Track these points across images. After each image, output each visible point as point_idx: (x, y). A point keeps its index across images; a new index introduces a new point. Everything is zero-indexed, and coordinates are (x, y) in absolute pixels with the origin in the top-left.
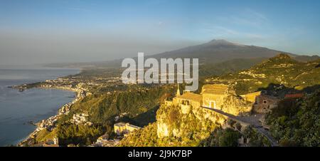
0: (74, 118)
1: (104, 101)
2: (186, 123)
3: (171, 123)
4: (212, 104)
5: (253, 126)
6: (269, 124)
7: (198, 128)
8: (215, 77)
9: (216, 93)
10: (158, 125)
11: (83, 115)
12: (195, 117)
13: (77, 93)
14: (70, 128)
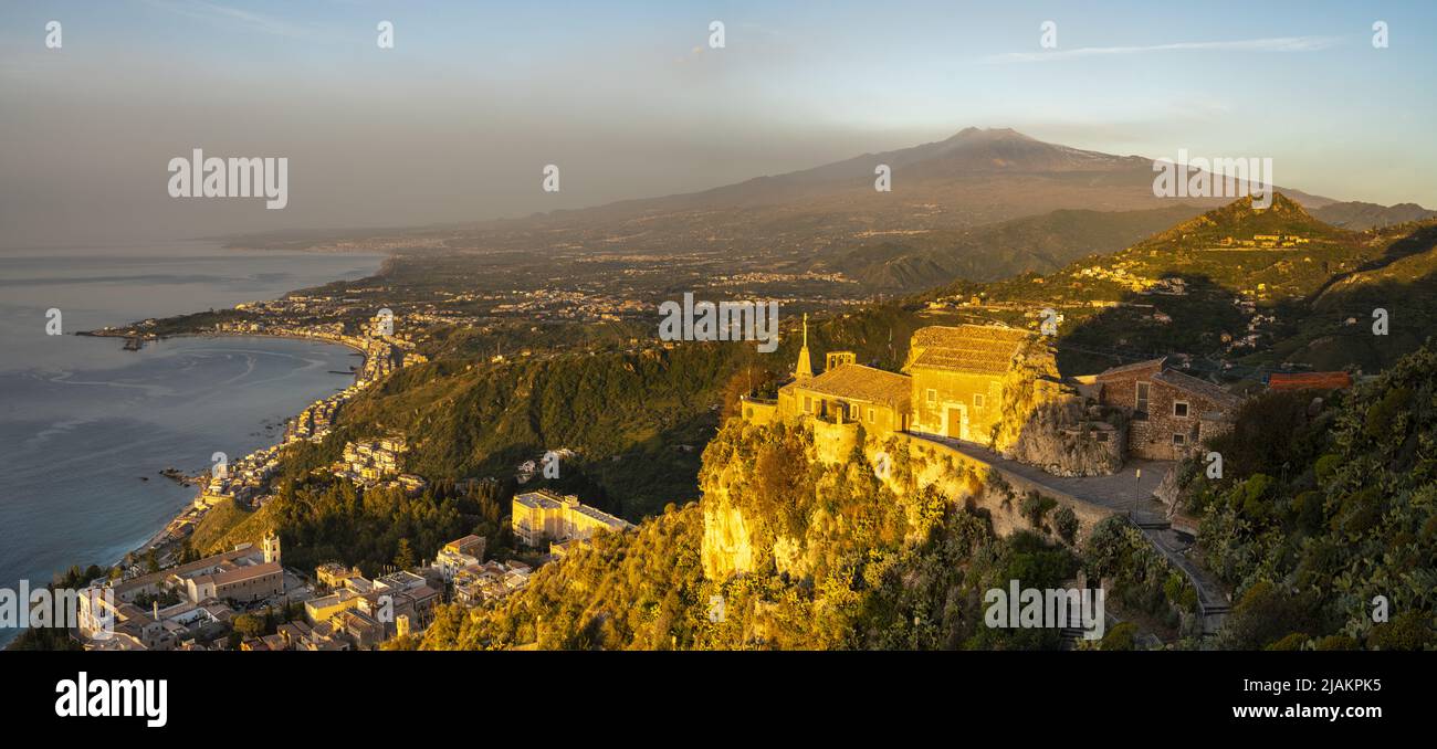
0: (349, 457)
1: (478, 392)
2: (833, 508)
3: (767, 508)
4: (955, 416)
5: (1126, 520)
6: (1196, 511)
7: (888, 535)
8: (969, 290)
9: (971, 367)
10: (708, 515)
11: (386, 445)
12: (876, 482)
13: (364, 356)
14: (329, 497)
